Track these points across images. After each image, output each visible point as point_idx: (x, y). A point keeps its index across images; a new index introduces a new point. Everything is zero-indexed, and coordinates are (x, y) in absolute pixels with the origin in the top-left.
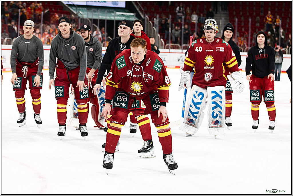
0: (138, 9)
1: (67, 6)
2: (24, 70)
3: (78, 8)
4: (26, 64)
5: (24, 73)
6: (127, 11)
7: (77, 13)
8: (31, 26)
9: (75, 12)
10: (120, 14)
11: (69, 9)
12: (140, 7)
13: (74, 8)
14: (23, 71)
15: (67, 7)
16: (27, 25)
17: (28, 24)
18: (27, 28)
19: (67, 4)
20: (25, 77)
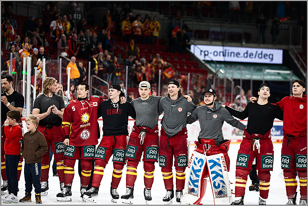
0: (299, 66)
1: (203, 62)
2: (142, 135)
3: (218, 65)
4: (144, 129)
5: (142, 138)
6: (284, 68)
7: (217, 72)
8: (146, 87)
9: (214, 71)
10: (275, 73)
11: (206, 67)
12: (302, 62)
13: (213, 65)
14: (140, 136)
15: (204, 64)
16: (142, 87)
17: (143, 85)
18: (142, 90)
19: (204, 61)
20: (142, 143)
